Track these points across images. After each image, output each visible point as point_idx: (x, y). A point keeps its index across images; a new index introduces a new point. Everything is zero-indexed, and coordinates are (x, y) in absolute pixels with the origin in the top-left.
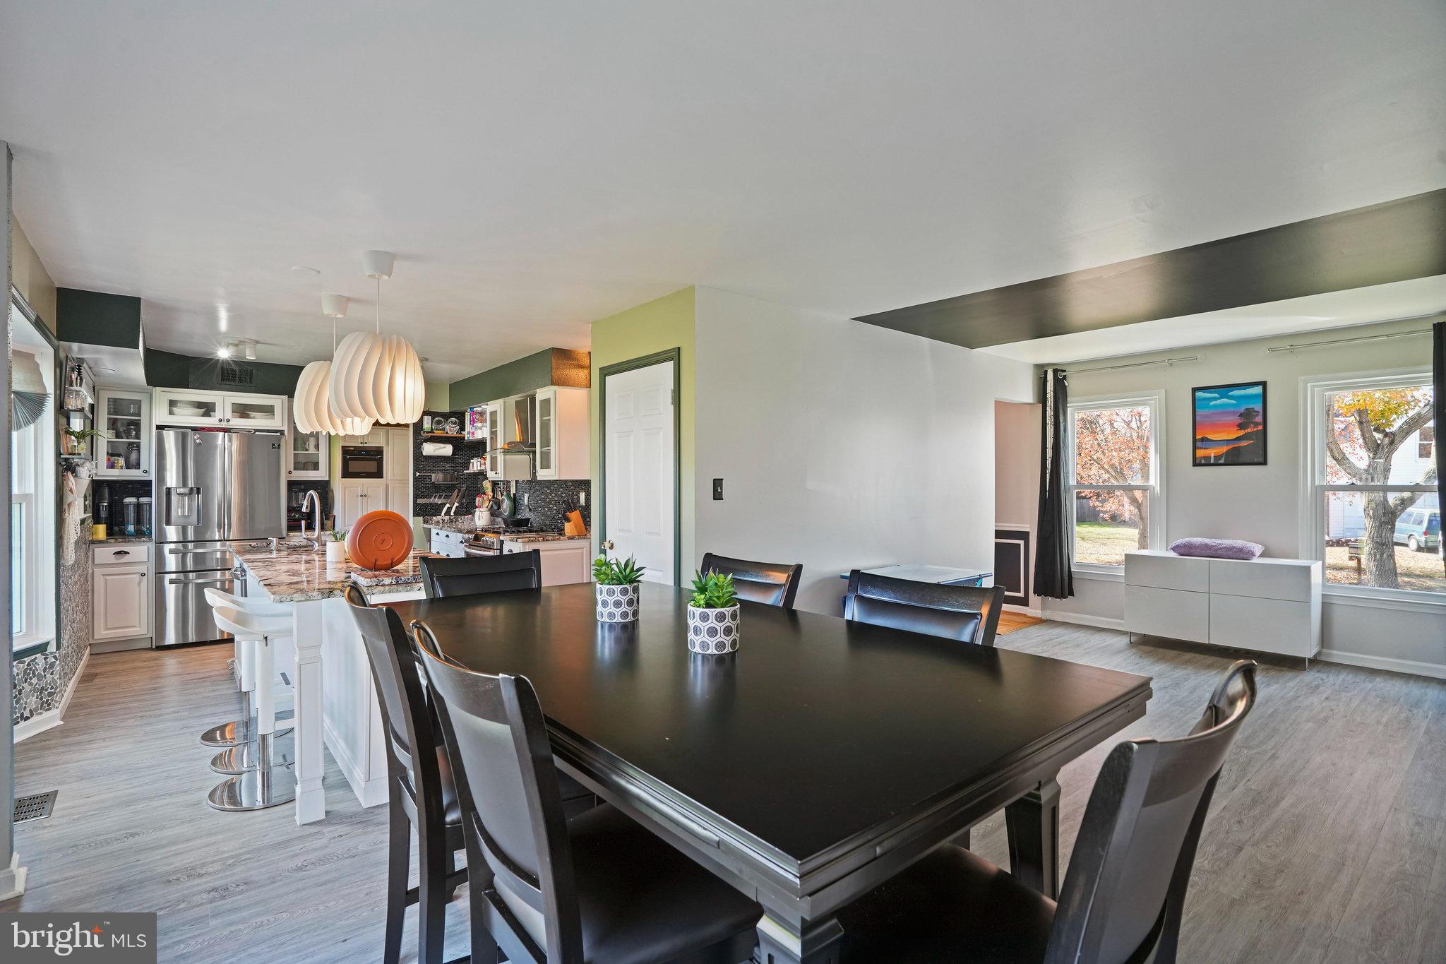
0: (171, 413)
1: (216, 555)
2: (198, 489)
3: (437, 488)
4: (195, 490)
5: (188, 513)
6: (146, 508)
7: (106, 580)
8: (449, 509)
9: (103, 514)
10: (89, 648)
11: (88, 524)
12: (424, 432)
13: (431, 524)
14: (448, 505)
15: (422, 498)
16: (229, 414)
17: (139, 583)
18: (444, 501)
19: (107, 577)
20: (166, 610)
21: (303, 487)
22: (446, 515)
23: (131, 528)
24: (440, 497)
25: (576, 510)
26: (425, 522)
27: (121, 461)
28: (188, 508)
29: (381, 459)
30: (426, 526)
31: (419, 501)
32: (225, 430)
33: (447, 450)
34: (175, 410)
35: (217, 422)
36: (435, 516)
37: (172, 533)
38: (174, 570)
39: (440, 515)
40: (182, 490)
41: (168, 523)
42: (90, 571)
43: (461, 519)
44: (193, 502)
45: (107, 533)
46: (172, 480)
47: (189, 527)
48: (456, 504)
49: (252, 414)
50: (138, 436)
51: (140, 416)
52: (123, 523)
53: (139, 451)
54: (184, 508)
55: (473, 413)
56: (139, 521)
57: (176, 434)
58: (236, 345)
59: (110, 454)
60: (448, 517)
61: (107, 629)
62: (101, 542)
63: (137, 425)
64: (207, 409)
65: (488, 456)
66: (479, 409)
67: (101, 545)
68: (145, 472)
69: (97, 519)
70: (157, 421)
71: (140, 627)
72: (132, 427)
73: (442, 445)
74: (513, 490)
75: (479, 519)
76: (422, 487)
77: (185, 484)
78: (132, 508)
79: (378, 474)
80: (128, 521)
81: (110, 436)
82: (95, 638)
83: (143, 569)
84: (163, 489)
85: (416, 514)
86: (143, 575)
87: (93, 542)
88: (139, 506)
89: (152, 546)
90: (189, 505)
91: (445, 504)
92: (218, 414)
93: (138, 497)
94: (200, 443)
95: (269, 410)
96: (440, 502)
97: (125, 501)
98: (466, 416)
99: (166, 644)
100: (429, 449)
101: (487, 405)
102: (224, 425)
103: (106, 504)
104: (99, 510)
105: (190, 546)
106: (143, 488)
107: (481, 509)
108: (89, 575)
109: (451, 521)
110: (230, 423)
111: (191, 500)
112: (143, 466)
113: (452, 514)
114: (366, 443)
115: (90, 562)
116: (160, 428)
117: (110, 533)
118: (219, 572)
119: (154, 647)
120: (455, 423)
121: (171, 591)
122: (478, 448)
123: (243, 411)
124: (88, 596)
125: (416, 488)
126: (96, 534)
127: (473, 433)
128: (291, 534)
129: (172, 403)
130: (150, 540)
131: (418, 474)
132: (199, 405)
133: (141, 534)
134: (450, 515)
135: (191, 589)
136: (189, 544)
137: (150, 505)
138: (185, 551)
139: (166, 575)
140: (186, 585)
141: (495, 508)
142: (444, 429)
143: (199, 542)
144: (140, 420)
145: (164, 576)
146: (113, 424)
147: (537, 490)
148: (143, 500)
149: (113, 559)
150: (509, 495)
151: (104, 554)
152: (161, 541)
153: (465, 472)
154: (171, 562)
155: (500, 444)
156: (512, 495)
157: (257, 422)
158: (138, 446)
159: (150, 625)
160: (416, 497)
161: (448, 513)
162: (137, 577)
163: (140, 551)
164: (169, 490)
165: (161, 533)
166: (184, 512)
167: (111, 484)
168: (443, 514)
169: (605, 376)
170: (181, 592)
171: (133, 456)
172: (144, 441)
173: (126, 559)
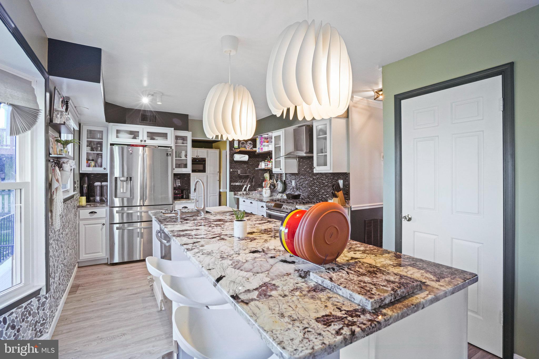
0: (117, 137)
1: (137, 214)
2: (131, 178)
3: (240, 178)
4: (129, 179)
5: (126, 191)
6: (105, 188)
7: (85, 227)
8: (246, 188)
9: (85, 190)
10: (77, 264)
11: (77, 197)
12: (235, 149)
13: (238, 195)
14: (245, 186)
15: (233, 182)
16: (145, 138)
17: (102, 229)
18: (244, 184)
19: (86, 226)
20: (114, 244)
21: (179, 177)
22: (244, 191)
23: (98, 198)
24: (241, 182)
25: (340, 191)
26: (235, 194)
27: (93, 164)
28: (126, 188)
29: (205, 163)
30: (236, 196)
31: (232, 184)
32: (144, 146)
33: (245, 158)
34: (119, 135)
35: (139, 142)
36: (240, 191)
37: (117, 202)
38: (118, 222)
39: (242, 191)
40: (122, 179)
41: (116, 196)
42: (78, 223)
43: (251, 193)
44: (128, 185)
45: (86, 201)
46: (117, 173)
47: (125, 198)
48: (249, 185)
49: (156, 138)
50: (101, 150)
51: (102, 139)
52: (94, 196)
53: (102, 158)
54: (124, 188)
55: (262, 138)
56: (102, 195)
57: (119, 148)
58: (152, 95)
59: (88, 160)
60: (245, 192)
61: (86, 254)
62: (83, 207)
63: (101, 144)
64: (135, 135)
65: (273, 160)
66: (266, 136)
67: (83, 208)
68: (105, 169)
69: (82, 195)
70: (111, 141)
71: (102, 253)
72: (99, 145)
73: (244, 155)
74: (284, 179)
75: (265, 194)
76: (233, 177)
77: (123, 176)
78: (98, 188)
79: (204, 171)
80: (96, 194)
81: (88, 150)
82: (80, 259)
83: (103, 221)
84: (113, 177)
85: (231, 190)
86: (104, 224)
87: (79, 207)
88: (102, 187)
89: (108, 208)
90: (126, 187)
91: (243, 186)
92: (141, 137)
93: (101, 182)
94: (132, 153)
95: (165, 136)
96: (241, 184)
97: (95, 184)
98: (257, 140)
99: (114, 262)
100: (237, 157)
101: (272, 133)
102: (143, 143)
103: (86, 186)
104: (83, 189)
105: (126, 209)
106: (103, 177)
107: (266, 188)
108: (77, 225)
109: (247, 194)
110: (146, 142)
111: (127, 184)
112: (104, 166)
113: (247, 190)
114: (198, 156)
115: (78, 218)
116: (112, 145)
117: (88, 201)
118: (139, 223)
119: (109, 263)
120: (250, 144)
121: (116, 233)
122: (267, 156)
123: (152, 136)
124: (76, 236)
125: (231, 178)
126: (81, 202)
127: (262, 149)
128: (176, 202)
129: (118, 132)
130: (107, 205)
131: (231, 170)
132: (131, 133)
133: (102, 201)
134: (246, 191)
135: (126, 232)
136: (125, 208)
137: (107, 186)
138: (123, 212)
139: (115, 225)
140: (123, 230)
141: (272, 187)
142: (245, 147)
143: (130, 207)
144: (102, 142)
145: (113, 226)
146: (89, 144)
147: (302, 178)
148: (104, 184)
149: (89, 216)
150: (281, 181)
151: (84, 213)
152: (112, 207)
153: (256, 169)
154: (117, 219)
155: (282, 153)
156: (283, 181)
157: (159, 142)
158: (101, 155)
159: (107, 251)
160: (231, 182)
161: (245, 190)
162: (101, 225)
163: (102, 211)
164: (116, 178)
165: (112, 202)
166: (123, 190)
167: (88, 175)
168: (243, 190)
169: (399, 99)
170: (121, 233)
171: (99, 161)
172: (104, 152)
173: (95, 216)
